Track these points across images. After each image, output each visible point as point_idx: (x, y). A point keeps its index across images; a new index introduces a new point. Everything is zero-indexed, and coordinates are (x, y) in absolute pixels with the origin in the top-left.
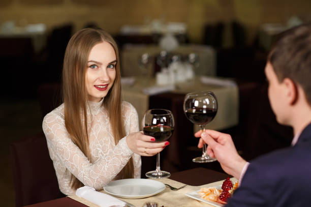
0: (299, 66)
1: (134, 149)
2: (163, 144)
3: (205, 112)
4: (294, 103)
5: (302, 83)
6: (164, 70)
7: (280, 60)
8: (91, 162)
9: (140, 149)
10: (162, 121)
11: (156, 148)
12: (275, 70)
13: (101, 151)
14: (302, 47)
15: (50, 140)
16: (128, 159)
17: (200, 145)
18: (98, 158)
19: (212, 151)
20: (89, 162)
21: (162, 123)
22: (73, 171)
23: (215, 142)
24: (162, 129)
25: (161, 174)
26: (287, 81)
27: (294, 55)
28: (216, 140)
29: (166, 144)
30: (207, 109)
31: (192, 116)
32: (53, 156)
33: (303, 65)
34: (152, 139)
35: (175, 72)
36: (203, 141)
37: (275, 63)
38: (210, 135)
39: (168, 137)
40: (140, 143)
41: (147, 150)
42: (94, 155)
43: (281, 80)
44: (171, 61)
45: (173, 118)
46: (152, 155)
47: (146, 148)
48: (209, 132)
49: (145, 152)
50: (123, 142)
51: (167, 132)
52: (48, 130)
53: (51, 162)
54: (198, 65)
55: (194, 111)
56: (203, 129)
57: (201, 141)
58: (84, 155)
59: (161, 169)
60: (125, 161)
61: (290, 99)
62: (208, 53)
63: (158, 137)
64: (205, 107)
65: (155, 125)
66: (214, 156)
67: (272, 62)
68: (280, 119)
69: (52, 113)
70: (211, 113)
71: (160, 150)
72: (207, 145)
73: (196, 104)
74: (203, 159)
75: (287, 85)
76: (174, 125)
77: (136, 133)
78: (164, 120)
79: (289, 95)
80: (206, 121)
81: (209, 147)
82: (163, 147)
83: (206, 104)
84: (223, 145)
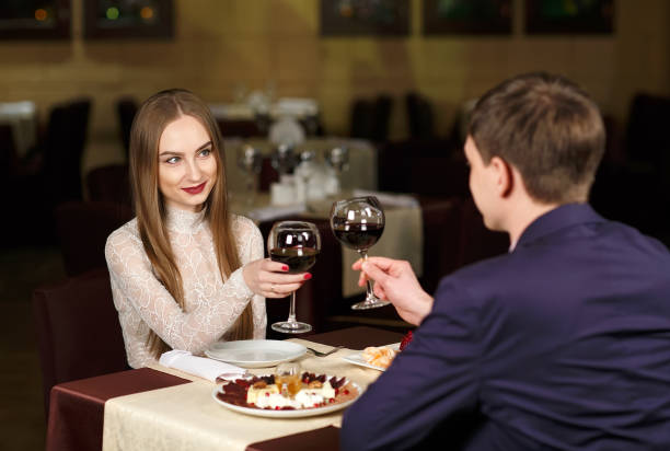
0: (512, 135)
1: (255, 287)
2: (301, 277)
3: (364, 228)
4: (507, 193)
5: (517, 162)
6: (285, 179)
7: (484, 130)
8: (184, 311)
9: (263, 286)
10: (300, 239)
11: (291, 283)
12: (478, 146)
13: (201, 294)
14: (514, 110)
15: (118, 274)
16: (244, 304)
17: (361, 282)
18: (196, 306)
19: (382, 289)
20: (181, 310)
21: (300, 243)
22: (154, 326)
23: (385, 275)
24: (300, 253)
25: (297, 326)
26: (496, 160)
27: (504, 122)
28: (386, 271)
29: (306, 277)
30: (368, 225)
31: (344, 236)
32: (119, 302)
33: (518, 136)
34: (284, 268)
35: (306, 180)
36: (366, 275)
37: (478, 135)
38: (376, 265)
39: (310, 267)
40: (264, 275)
41: (276, 287)
42: (191, 301)
43: (487, 161)
44: (299, 160)
45: (318, 236)
46: (282, 296)
47: (275, 283)
48: (374, 260)
49: (272, 291)
50: (237, 276)
51: (309, 257)
52: (115, 258)
53: (115, 314)
54: (346, 167)
55: (347, 228)
56: (363, 257)
57: (362, 276)
58: (173, 299)
59: (298, 319)
60: (240, 307)
61: (502, 188)
62: (364, 150)
63: (294, 265)
64: (364, 221)
65: (289, 245)
66: (386, 298)
67: (473, 134)
68: (489, 223)
69: (121, 229)
70: (375, 231)
71: (296, 286)
72: (373, 281)
73: (351, 216)
74: (367, 303)
75: (496, 165)
76: (319, 248)
77: (257, 261)
78: (304, 237)
79: (500, 182)
80: (369, 243)
81: (376, 284)
82: (301, 282)
83: (366, 217)
84: (397, 277)
